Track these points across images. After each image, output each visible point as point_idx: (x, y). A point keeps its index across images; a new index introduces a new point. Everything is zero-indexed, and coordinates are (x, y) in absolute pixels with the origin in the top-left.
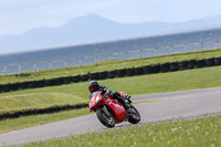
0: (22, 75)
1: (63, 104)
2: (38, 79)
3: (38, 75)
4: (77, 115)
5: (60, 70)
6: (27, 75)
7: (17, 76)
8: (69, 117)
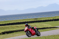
0: (36, 19)
1: (46, 27)
2: (40, 20)
3: (40, 19)
4: (50, 30)
5: (46, 18)
6: (37, 19)
7: (34, 19)
8: (48, 30)
